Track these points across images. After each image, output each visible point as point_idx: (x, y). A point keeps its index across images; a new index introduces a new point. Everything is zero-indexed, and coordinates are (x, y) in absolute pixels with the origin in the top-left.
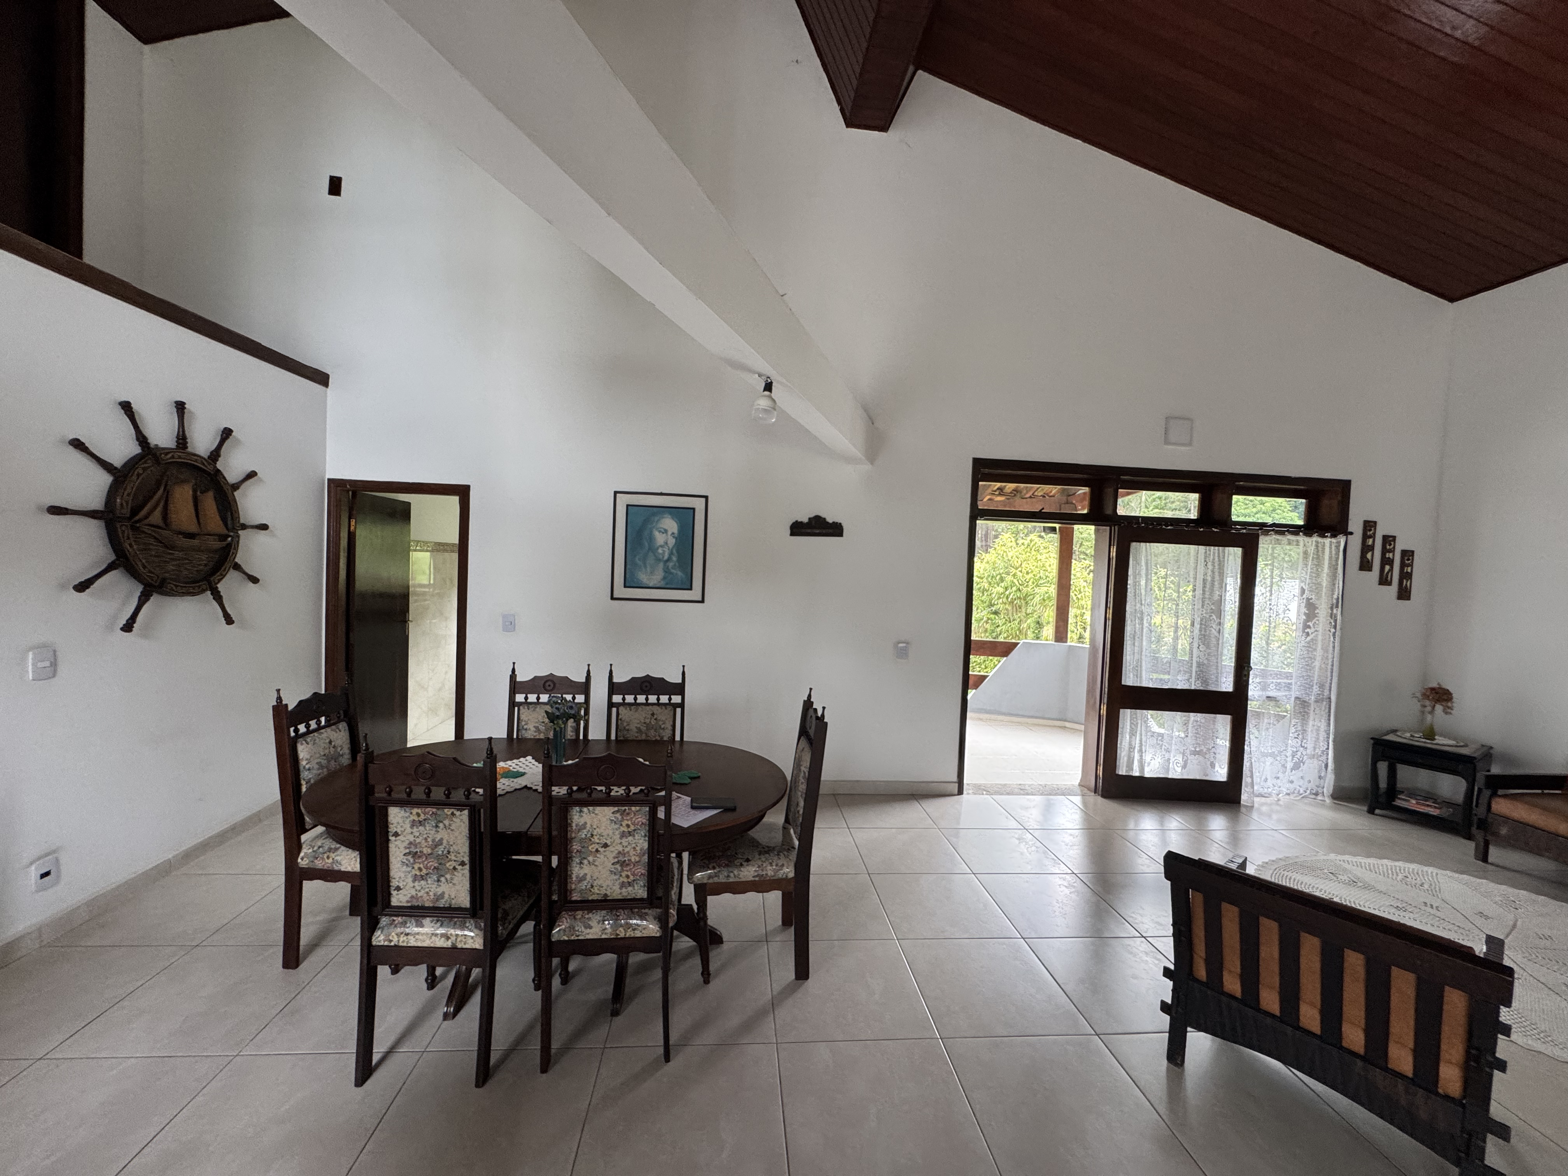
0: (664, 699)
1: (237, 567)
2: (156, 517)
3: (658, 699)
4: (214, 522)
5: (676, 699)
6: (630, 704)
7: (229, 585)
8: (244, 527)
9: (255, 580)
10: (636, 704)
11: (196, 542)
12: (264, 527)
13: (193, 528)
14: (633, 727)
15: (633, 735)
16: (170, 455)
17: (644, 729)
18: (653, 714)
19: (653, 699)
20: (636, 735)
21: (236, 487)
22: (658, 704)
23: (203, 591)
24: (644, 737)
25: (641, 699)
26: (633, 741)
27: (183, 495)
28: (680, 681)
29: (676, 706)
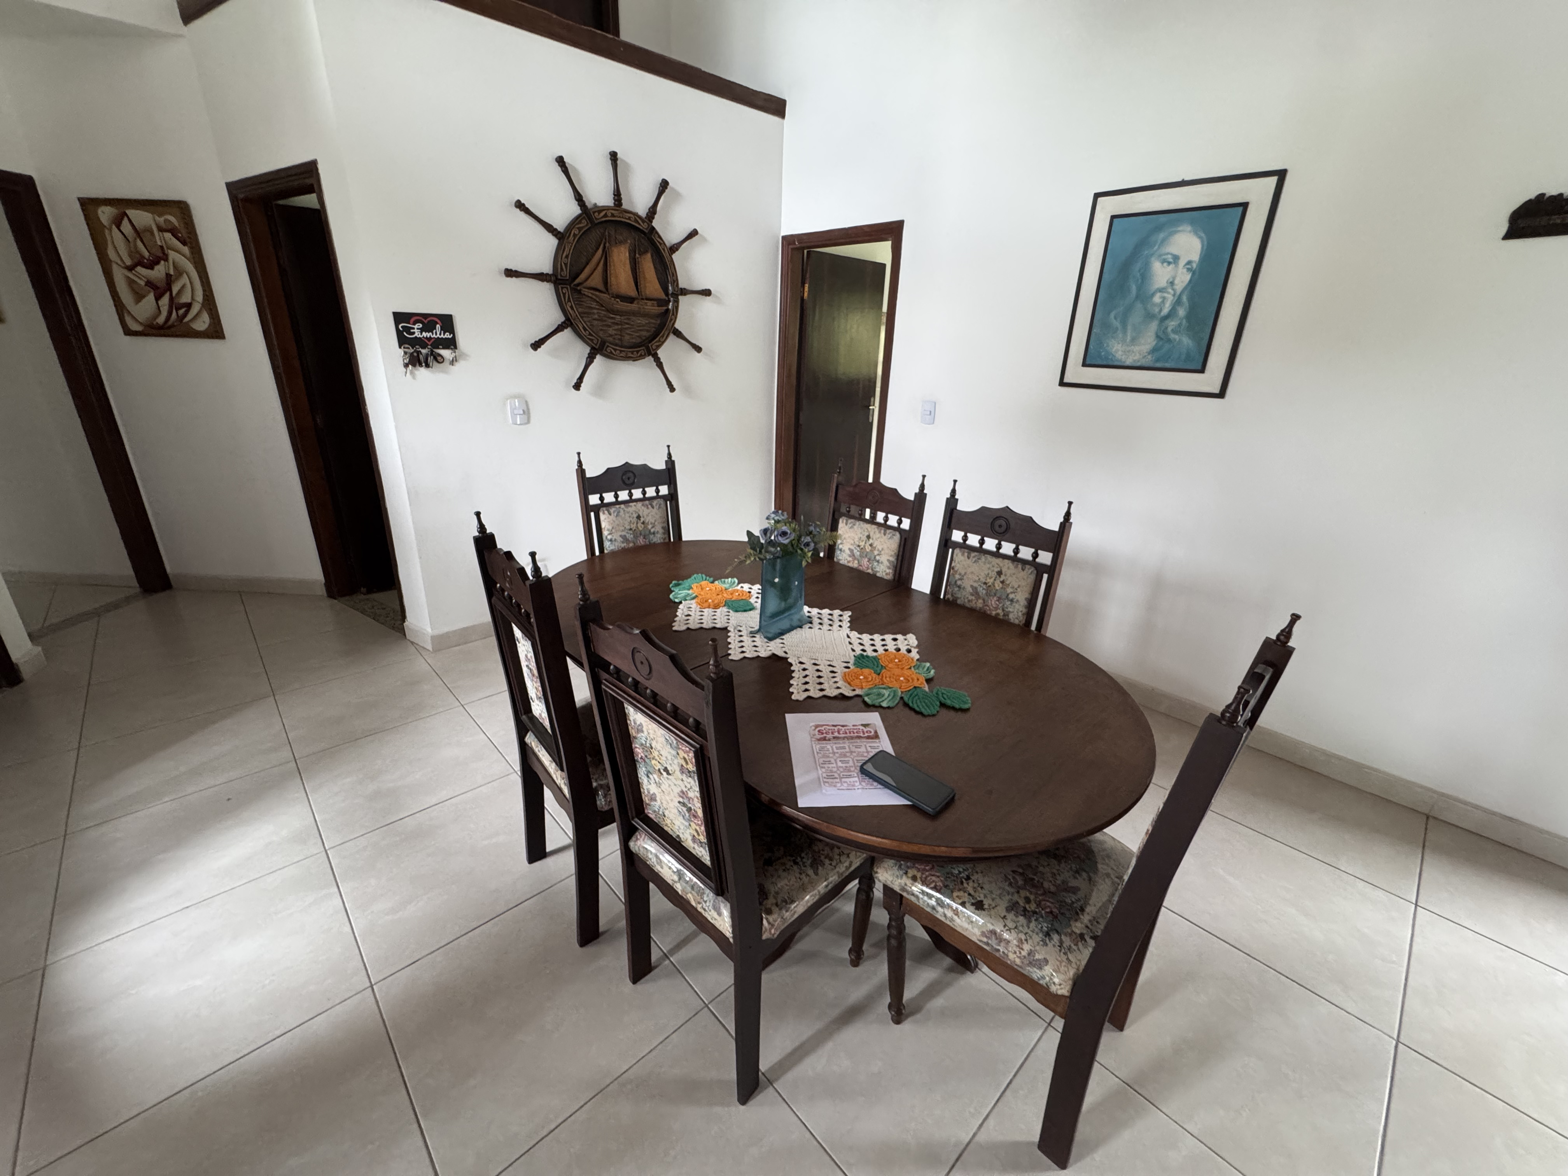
0: (1026, 553)
1: (678, 334)
2: (596, 280)
3: (1016, 551)
4: (652, 286)
5: (1045, 558)
6: (972, 549)
7: (669, 350)
8: (684, 292)
9: (698, 349)
10: (980, 550)
11: (634, 306)
12: (707, 293)
13: (633, 293)
14: (967, 584)
15: (965, 596)
16: (602, 214)
17: (982, 591)
18: (1000, 573)
19: (1008, 548)
20: (970, 598)
21: (674, 248)
22: (1015, 559)
23: (642, 357)
24: (979, 604)
25: (990, 544)
26: (962, 607)
27: (621, 256)
28: (1056, 528)
29: (1040, 569)
